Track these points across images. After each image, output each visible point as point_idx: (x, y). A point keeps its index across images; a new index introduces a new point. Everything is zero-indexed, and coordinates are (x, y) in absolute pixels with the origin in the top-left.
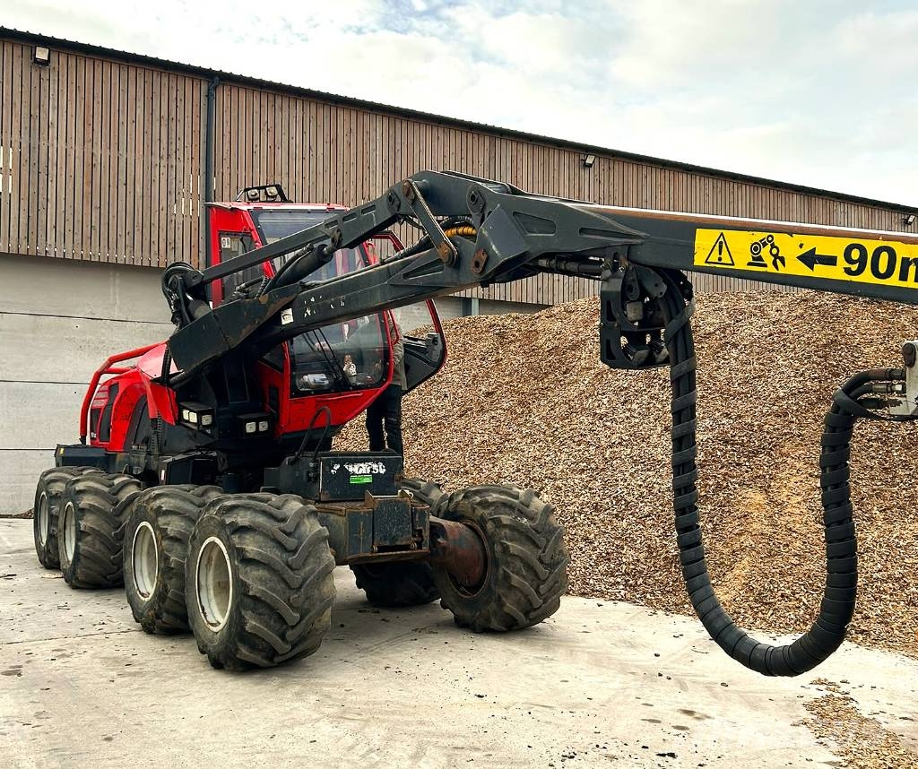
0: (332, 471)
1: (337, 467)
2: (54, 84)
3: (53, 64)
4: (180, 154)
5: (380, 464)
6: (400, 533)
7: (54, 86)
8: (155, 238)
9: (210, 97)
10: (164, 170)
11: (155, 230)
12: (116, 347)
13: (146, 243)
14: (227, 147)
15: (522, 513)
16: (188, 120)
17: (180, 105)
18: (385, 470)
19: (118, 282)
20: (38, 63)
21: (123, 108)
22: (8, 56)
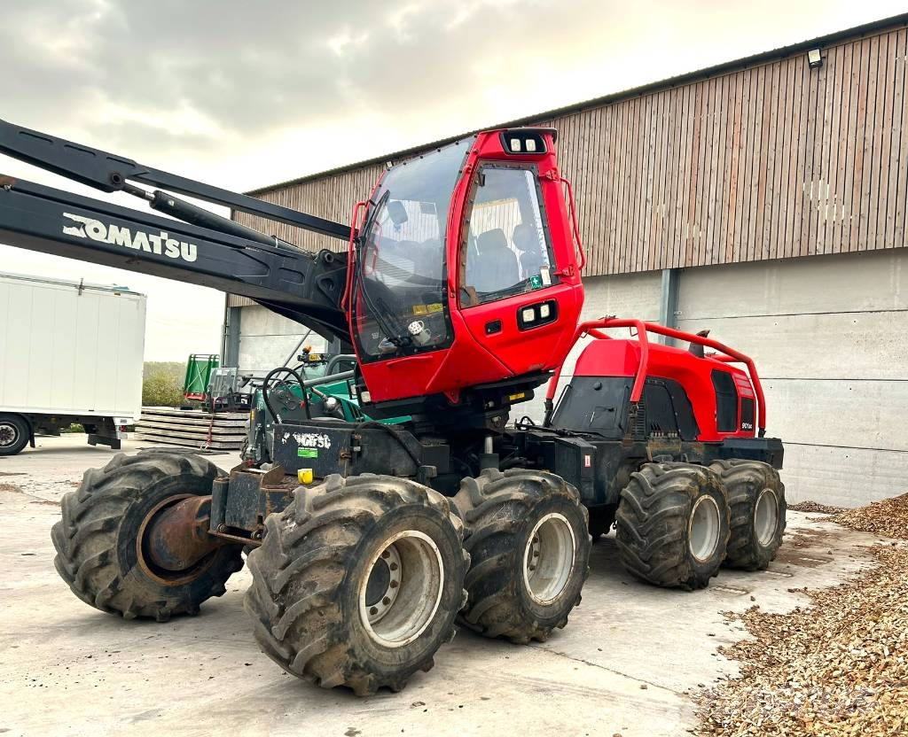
0: (283, 440)
1: (287, 436)
2: (830, 82)
5: (326, 437)
18: (330, 444)
19: (899, 269)
20: (814, 66)
21: (900, 77)
22: (791, 71)
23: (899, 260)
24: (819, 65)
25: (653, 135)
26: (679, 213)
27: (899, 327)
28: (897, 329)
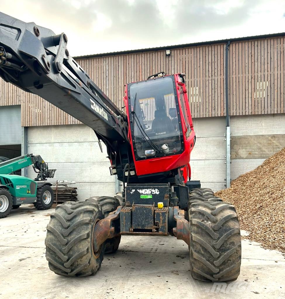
0: (131, 192)
1: (134, 191)
2: (173, 61)
3: (173, 54)
4: (216, 74)
5: (157, 190)
6: (146, 223)
7: (173, 62)
8: (207, 107)
9: (227, 50)
10: (210, 82)
11: (207, 104)
12: (197, 147)
13: (204, 109)
14: (234, 67)
15: (208, 218)
16: (219, 61)
17: (216, 56)
18: (159, 193)
19: (197, 124)
20: (167, 55)
21: (196, 63)
22: (159, 56)
23: (197, 122)
24: (169, 55)
25: (107, 72)
26: (120, 102)
27: (198, 143)
28: (197, 144)
